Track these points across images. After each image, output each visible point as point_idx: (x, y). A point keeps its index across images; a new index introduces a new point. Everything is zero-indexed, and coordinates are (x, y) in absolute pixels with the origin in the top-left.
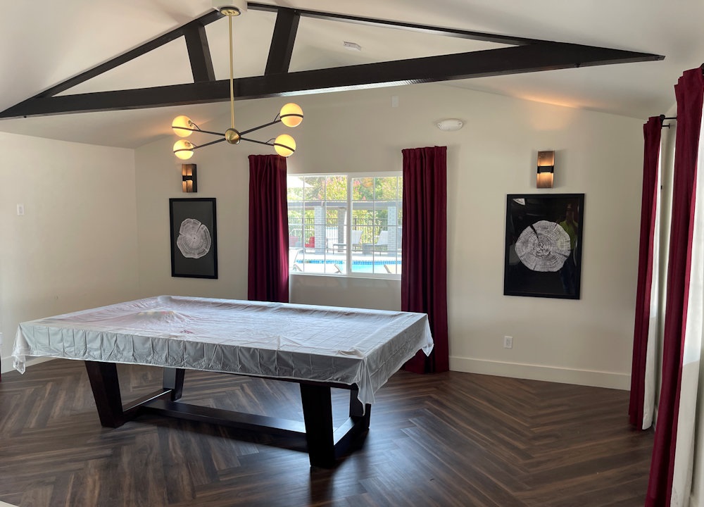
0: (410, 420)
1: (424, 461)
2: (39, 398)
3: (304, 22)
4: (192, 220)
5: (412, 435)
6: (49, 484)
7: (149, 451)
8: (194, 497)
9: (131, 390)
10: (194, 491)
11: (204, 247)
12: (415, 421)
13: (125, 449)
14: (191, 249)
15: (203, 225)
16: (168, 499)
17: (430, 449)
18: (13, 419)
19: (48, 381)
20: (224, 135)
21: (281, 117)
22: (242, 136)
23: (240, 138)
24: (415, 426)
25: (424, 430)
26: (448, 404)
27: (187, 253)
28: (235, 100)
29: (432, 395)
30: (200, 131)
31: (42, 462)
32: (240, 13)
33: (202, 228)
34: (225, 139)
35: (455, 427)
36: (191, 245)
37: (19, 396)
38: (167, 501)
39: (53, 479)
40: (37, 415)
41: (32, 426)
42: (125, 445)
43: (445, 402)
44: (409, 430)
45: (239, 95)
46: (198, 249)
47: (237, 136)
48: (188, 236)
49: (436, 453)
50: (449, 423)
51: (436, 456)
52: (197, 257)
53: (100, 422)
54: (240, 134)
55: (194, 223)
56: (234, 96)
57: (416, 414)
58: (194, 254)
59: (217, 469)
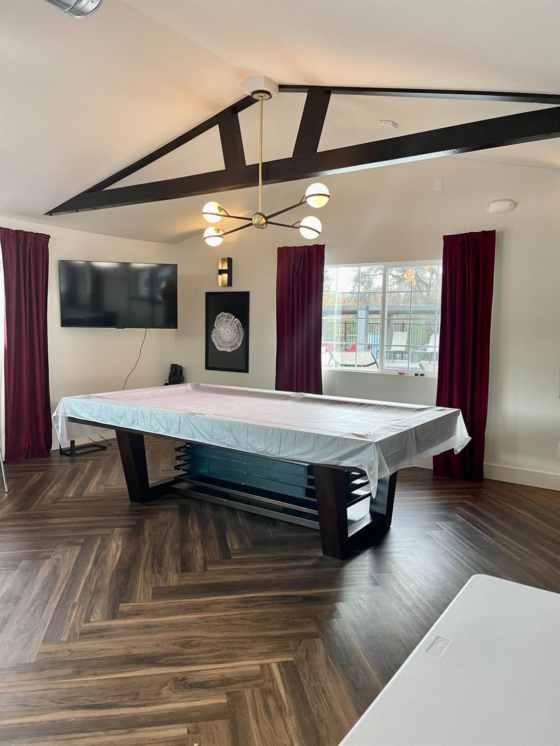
0: (438, 524)
1: (448, 564)
2: (79, 473)
3: (335, 100)
4: (226, 314)
5: (437, 538)
6: (77, 544)
7: (169, 526)
8: (205, 569)
9: (160, 472)
10: (205, 564)
11: (236, 341)
12: (444, 526)
13: (148, 522)
14: (224, 342)
15: (236, 319)
16: (181, 569)
17: (456, 553)
18: (55, 488)
19: (90, 460)
20: (251, 219)
21: (307, 198)
22: (269, 220)
23: (267, 222)
24: (443, 529)
25: (451, 534)
26: (483, 512)
27: (220, 346)
28: (263, 184)
29: (466, 502)
30: (229, 216)
31: (73, 525)
32: (271, 97)
33: (236, 322)
34: (252, 224)
35: (487, 534)
36: (224, 339)
37: (62, 470)
38: (179, 569)
39: (82, 541)
40: (76, 487)
41: (71, 495)
42: (148, 518)
43: (480, 509)
44: (436, 533)
45: (267, 179)
46: (231, 342)
47: (264, 221)
48: (222, 330)
49: (462, 558)
50: (483, 531)
51: (461, 560)
52: (229, 350)
53: (128, 497)
54: (266, 218)
55: (228, 317)
56: (263, 180)
57: (447, 519)
58: (227, 347)
59: (230, 548)
